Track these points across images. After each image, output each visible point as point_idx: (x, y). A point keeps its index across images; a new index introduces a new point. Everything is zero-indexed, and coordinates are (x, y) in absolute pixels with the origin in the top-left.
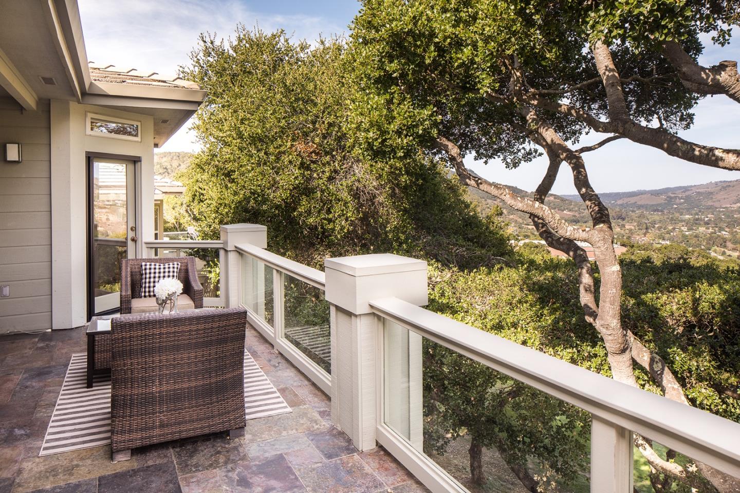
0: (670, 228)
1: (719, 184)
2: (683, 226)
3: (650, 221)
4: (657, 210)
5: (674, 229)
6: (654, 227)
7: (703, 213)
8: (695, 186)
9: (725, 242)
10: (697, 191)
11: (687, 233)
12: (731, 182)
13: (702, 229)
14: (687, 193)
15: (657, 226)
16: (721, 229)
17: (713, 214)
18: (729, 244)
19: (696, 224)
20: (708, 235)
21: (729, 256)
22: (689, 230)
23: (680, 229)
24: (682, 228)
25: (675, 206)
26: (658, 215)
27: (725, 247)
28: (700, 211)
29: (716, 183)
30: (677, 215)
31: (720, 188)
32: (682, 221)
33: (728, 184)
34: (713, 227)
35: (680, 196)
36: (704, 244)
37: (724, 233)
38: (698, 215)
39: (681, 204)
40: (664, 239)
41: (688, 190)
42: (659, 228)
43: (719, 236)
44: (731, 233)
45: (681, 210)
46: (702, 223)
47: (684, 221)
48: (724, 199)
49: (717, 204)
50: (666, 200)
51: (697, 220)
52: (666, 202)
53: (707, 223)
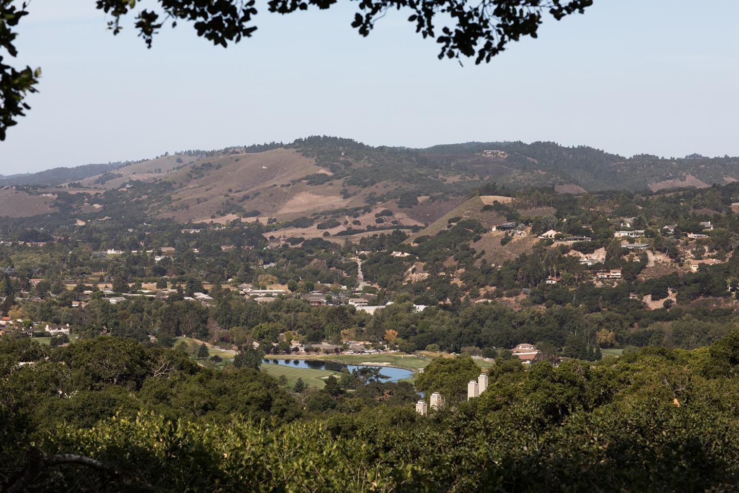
0: (71, 287)
1: (186, 160)
2: (102, 280)
3: (17, 267)
4: (33, 236)
5: (80, 289)
6: (28, 287)
7: (149, 240)
8: (128, 164)
9: (205, 322)
10: (135, 178)
11: (113, 301)
12: (212, 153)
13: (148, 288)
14: (111, 185)
15: (35, 282)
16: (196, 287)
17: (173, 245)
18: (216, 330)
19: (134, 273)
20: (166, 306)
21: (217, 359)
22: (117, 292)
23: (95, 289)
24: (101, 286)
25: (81, 223)
26: (35, 249)
27: (205, 335)
28: (142, 237)
29: (179, 158)
30: (86, 248)
31: (188, 169)
32: (97, 267)
33: (206, 160)
34: (174, 282)
35: (92, 193)
36: (157, 329)
37: (201, 295)
38: (137, 247)
39: (94, 216)
40: (57, 323)
41: (112, 177)
42: (42, 290)
43: (190, 305)
44: (217, 294)
45: (96, 235)
46: (148, 270)
47: (105, 266)
48: (199, 201)
49: (181, 218)
50: (56, 204)
51: (136, 260)
52: (57, 210)
53: (160, 271)
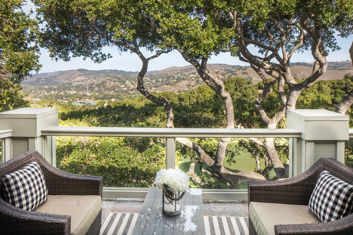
0: (39, 92)
1: (59, 72)
2: (45, 91)
3: (29, 89)
4: (32, 84)
5: (41, 93)
6: (31, 92)
7: (53, 85)
8: (49, 73)
9: (63, 97)
10: (50, 75)
11: (47, 94)
12: (64, 71)
13: (53, 92)
14: (46, 76)
15: (33, 92)
16: (61, 92)
17: (57, 85)
18: (64, 98)
19: (50, 90)
20: (56, 95)
21: (65, 103)
22: (48, 93)
23: (43, 93)
24: (45, 92)
25: (41, 82)
26: (33, 86)
27: (62, 99)
28: (52, 84)
29: (58, 72)
30: (42, 86)
31: (59, 74)
32: (44, 89)
33: (63, 72)
34: (57, 91)
35: (43, 77)
36: (54, 98)
37: (62, 93)
38: (51, 86)
39: (43, 81)
40: (36, 98)
41: (46, 75)
42: (34, 93)
43: (60, 95)
44: (65, 93)
45: (43, 84)
46: (53, 89)
47: (45, 89)
48: (61, 79)
49: (58, 81)
50: (36, 79)
51: (51, 88)
52: (37, 80)
53: (55, 89)
